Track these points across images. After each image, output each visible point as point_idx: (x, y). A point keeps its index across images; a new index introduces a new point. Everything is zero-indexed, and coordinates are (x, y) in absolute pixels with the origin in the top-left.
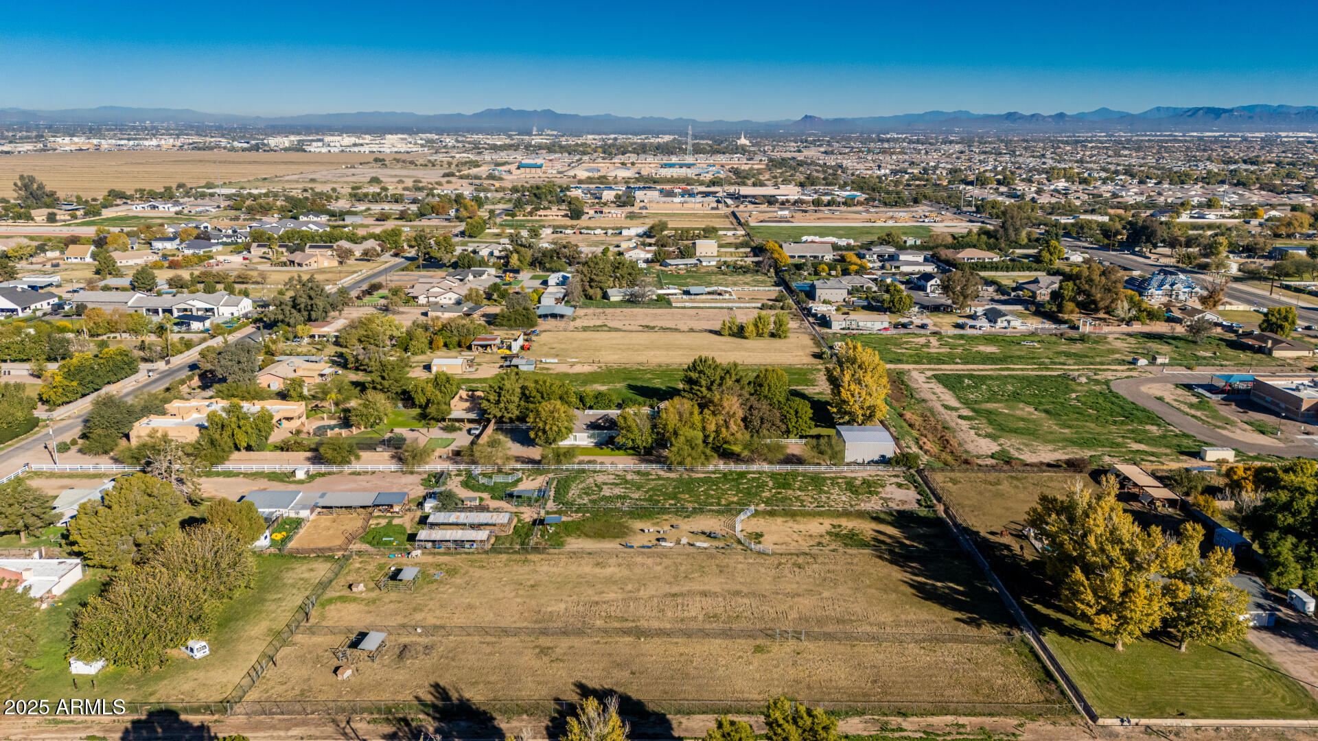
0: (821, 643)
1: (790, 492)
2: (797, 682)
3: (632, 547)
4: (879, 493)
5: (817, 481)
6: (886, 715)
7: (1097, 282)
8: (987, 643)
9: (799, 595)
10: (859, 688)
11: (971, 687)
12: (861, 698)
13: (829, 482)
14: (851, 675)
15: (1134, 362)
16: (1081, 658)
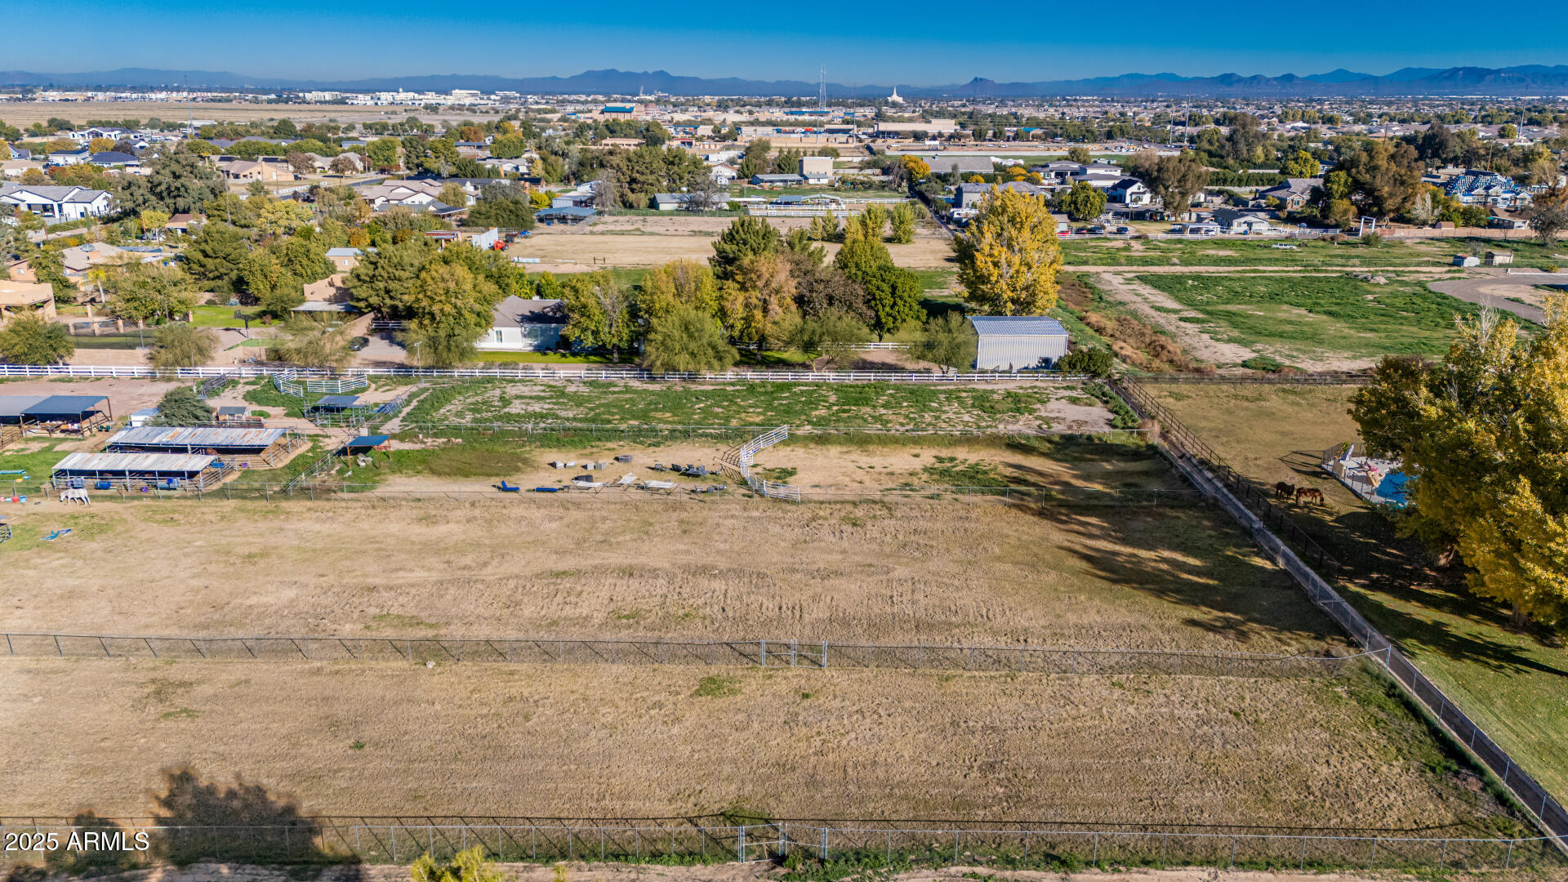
0: (867, 673)
1: (868, 409)
2: (783, 766)
3: (515, 490)
4: (1035, 410)
5: (920, 397)
6: (1010, 862)
7: (1383, 168)
8: (1278, 675)
9: (838, 574)
10: (948, 783)
11: (1248, 784)
12: (948, 814)
13: (942, 397)
14: (930, 750)
15: (1458, 262)
16: (1520, 710)
